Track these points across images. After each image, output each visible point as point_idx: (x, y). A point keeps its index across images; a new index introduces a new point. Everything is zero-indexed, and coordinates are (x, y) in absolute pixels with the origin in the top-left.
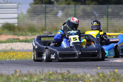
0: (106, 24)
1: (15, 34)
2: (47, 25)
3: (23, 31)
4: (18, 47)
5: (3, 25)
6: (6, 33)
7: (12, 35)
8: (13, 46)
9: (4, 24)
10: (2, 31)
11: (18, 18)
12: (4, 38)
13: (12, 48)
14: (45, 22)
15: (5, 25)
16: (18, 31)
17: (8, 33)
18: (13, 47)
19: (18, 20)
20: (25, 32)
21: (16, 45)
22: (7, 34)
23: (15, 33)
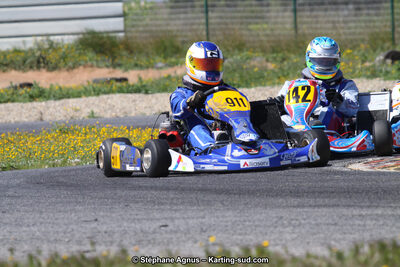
0: (389, 24)
1: (115, 66)
2: (211, 33)
3: (140, 52)
4: (112, 107)
5: (81, 36)
6: (89, 63)
7: (107, 67)
8: (98, 106)
9: (83, 34)
10: (80, 54)
11: (124, 15)
12: (82, 77)
13: (93, 113)
14: (207, 24)
15: (87, 36)
16: (125, 53)
17: (95, 63)
18: (96, 110)
19: (125, 20)
20: (147, 55)
21: (109, 101)
22: (92, 66)
23: (117, 61)
